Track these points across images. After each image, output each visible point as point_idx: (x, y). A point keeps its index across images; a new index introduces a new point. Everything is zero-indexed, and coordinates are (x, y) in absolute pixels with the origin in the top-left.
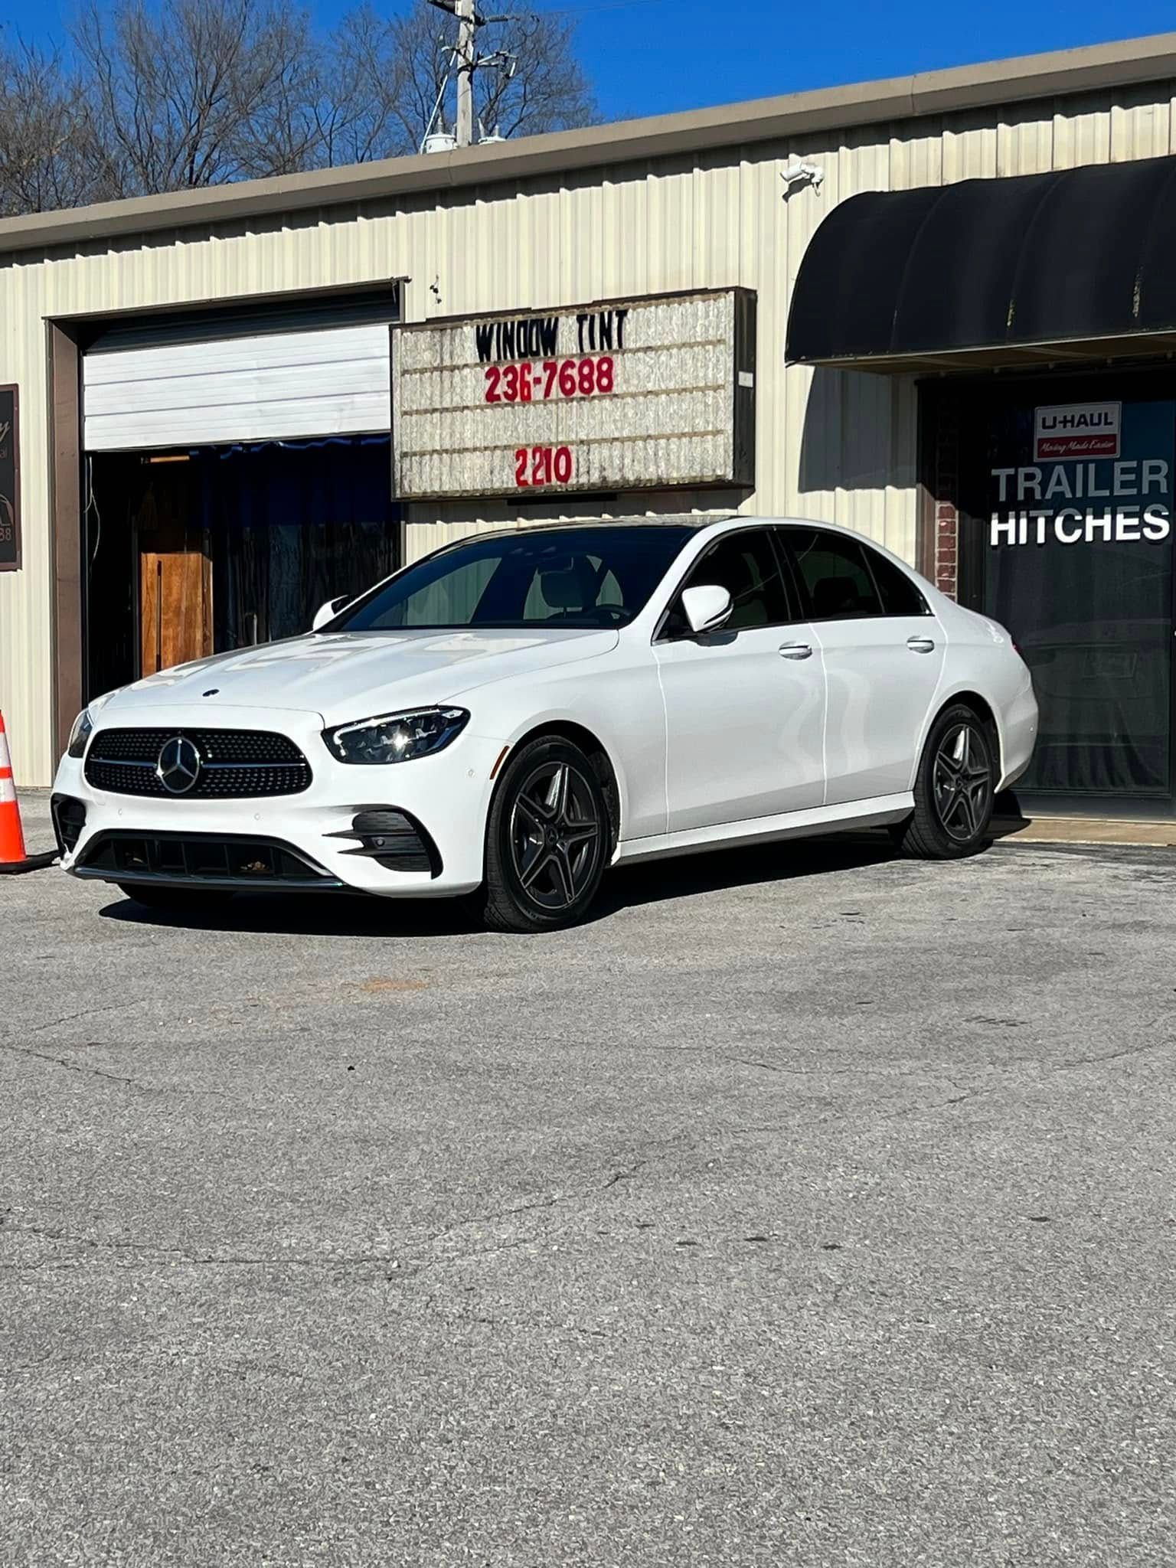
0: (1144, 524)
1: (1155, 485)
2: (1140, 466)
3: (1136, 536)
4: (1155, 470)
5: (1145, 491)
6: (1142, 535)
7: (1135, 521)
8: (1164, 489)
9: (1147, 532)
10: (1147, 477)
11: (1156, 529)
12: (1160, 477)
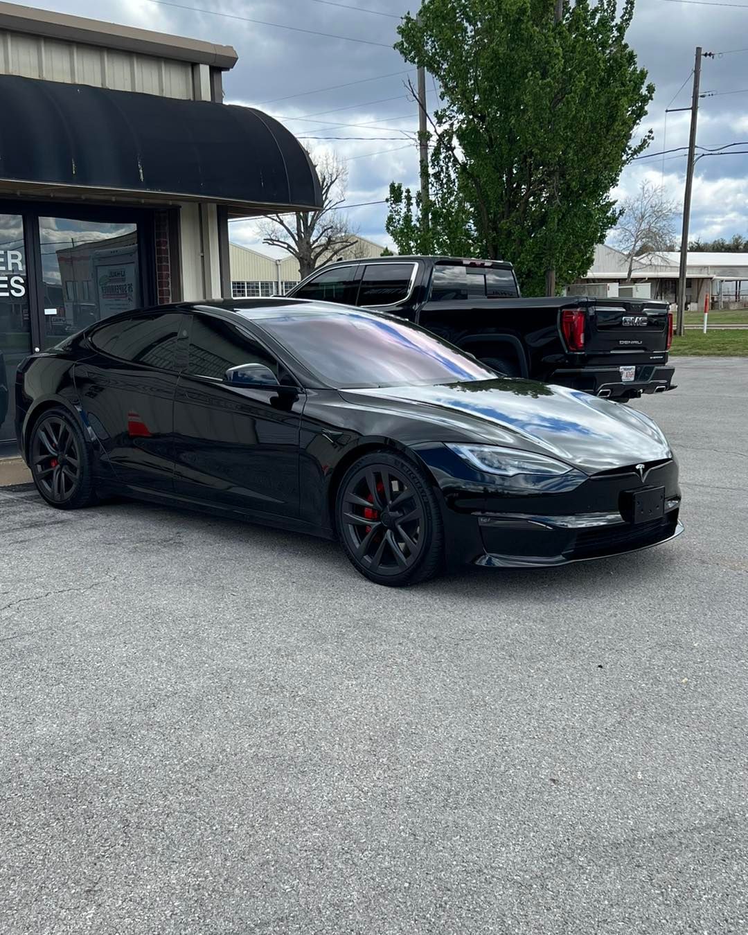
0: (10, 287)
1: (14, 265)
2: (6, 252)
3: (7, 294)
4: (15, 257)
5: (10, 268)
6: (10, 294)
7: (6, 286)
8: (20, 268)
9: (13, 292)
10: (10, 261)
11: (18, 291)
12: (18, 261)
